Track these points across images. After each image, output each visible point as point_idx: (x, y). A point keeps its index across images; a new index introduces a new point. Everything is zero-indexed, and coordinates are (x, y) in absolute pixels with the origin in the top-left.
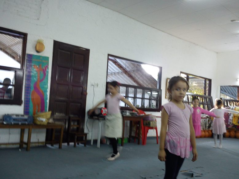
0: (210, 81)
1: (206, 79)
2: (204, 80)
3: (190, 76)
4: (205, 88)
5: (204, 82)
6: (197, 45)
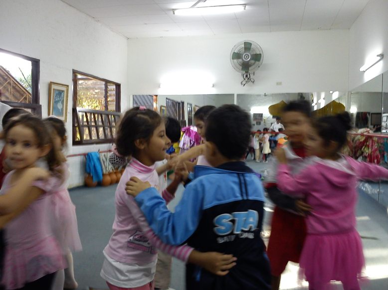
0: (118, 86)
1: (107, 82)
2: (104, 83)
3: (79, 76)
4: (106, 97)
5: (104, 86)
6: (99, 21)
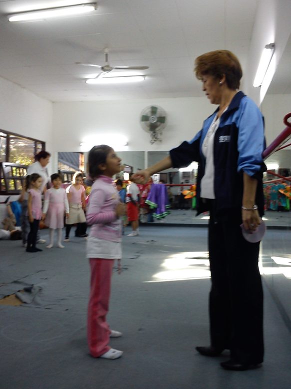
0: (43, 144)
2: (34, 142)
3: (11, 136)
6: (25, 88)
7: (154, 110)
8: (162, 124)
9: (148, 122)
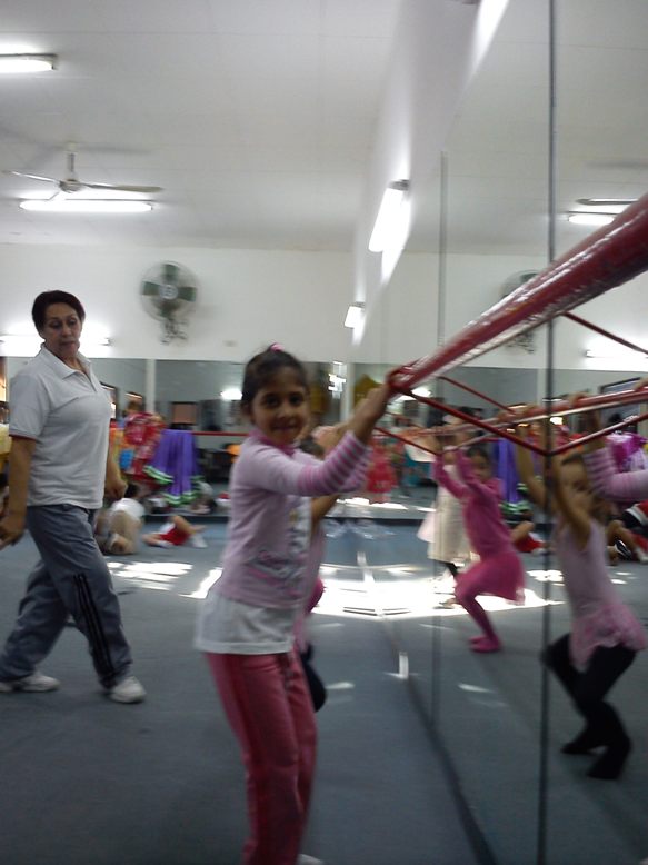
7: (170, 272)
8: (190, 303)
9: (156, 298)
